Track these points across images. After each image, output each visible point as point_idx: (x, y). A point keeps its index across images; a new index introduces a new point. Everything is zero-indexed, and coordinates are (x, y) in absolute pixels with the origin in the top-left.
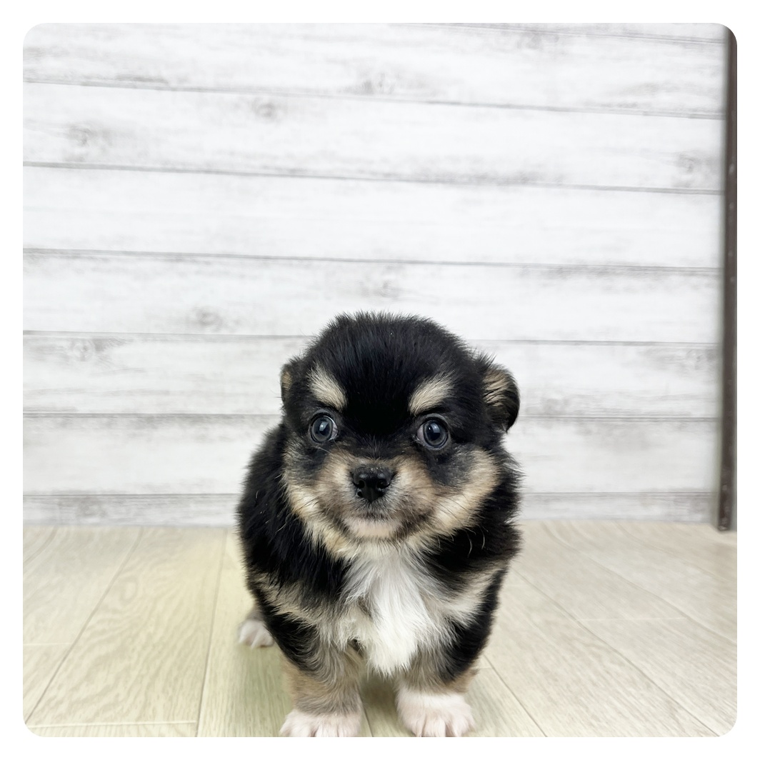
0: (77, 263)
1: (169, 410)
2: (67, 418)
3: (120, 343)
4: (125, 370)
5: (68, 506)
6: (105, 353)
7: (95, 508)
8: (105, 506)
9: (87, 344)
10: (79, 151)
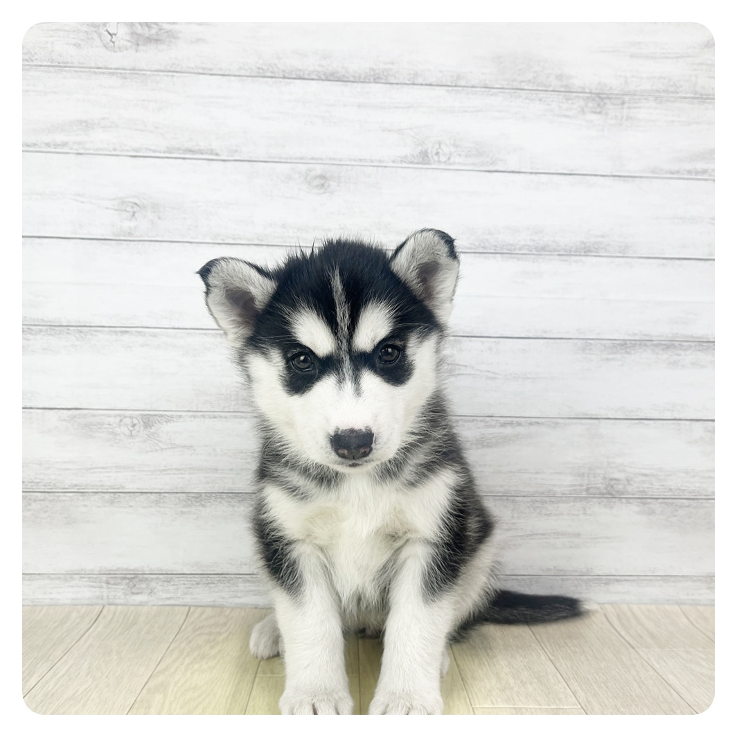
0: (126, 338)
1: (217, 488)
2: (115, 495)
3: (169, 419)
4: (174, 446)
5: (116, 584)
6: (153, 430)
7: (143, 586)
8: (153, 584)
9: (135, 421)
10: (127, 225)
